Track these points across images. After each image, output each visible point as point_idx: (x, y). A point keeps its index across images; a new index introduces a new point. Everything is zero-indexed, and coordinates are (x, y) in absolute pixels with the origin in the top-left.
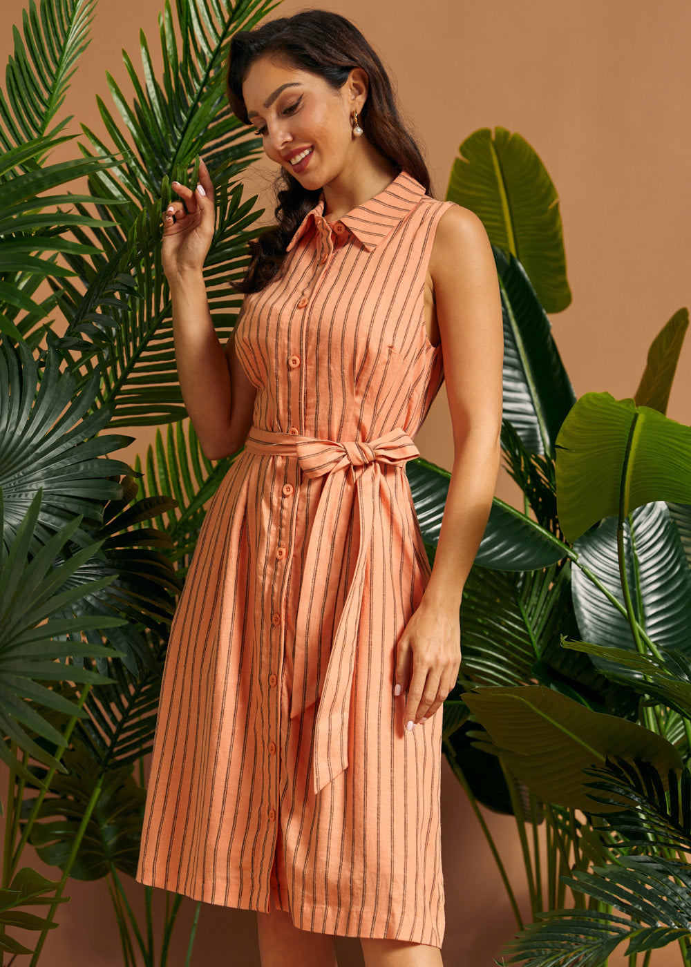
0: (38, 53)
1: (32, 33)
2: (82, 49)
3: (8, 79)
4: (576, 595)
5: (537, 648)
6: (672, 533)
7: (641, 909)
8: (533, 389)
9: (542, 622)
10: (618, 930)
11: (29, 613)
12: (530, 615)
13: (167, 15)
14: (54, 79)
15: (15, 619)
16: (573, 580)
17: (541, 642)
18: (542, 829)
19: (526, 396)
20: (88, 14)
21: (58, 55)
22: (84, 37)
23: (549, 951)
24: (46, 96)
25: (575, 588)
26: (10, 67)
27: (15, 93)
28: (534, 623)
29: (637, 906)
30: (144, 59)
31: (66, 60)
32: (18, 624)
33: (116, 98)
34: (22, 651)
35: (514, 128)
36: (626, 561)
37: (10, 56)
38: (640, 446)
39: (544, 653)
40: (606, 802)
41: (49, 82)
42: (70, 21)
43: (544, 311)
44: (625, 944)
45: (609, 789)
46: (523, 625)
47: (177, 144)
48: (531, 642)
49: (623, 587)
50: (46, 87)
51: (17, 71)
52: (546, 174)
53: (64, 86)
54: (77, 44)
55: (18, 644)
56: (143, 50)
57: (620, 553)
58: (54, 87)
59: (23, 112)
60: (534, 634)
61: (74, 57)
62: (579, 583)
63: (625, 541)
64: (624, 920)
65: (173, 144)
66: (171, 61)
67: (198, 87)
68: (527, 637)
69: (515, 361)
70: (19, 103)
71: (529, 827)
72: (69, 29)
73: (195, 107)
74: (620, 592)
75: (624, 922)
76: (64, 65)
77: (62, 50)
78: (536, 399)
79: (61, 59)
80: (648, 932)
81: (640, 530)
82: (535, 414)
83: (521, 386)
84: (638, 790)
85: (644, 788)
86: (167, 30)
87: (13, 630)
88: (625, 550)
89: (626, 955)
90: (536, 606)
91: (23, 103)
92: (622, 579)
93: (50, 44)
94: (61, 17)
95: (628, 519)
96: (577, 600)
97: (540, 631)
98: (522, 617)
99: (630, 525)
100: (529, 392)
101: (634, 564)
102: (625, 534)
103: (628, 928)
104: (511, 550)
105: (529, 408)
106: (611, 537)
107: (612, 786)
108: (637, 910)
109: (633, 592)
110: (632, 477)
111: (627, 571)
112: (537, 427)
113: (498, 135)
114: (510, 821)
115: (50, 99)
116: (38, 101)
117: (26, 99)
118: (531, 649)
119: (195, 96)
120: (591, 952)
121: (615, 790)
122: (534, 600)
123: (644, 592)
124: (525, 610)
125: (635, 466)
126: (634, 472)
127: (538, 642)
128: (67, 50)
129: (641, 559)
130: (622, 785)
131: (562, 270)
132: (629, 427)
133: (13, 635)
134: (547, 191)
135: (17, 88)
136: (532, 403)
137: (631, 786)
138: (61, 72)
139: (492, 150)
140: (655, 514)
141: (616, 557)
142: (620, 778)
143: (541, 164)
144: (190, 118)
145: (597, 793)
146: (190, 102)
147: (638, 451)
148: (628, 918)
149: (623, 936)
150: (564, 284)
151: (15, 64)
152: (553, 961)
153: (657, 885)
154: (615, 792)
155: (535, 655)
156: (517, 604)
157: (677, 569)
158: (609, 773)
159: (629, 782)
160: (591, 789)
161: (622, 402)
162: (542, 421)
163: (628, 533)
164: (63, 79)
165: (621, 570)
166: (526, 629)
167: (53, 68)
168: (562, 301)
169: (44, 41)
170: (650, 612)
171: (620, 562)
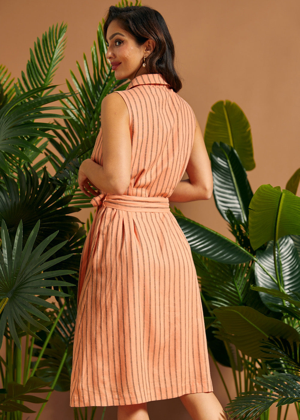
0: (41, 59)
1: (38, 52)
2: (60, 60)
3: (28, 70)
4: (256, 276)
5: (241, 297)
6: (295, 253)
7: (282, 391)
8: (240, 199)
9: (243, 287)
10: (273, 399)
11: (33, 270)
12: (238, 284)
13: (94, 48)
14: (48, 70)
15: (27, 272)
16: (256, 270)
17: (243, 295)
18: (242, 373)
19: (237, 202)
20: (63, 46)
21: (49, 61)
22: (61, 55)
23: (245, 407)
24: (44, 77)
25: (256, 273)
26: (28, 65)
27: (31, 75)
28: (240, 288)
29: (281, 390)
30: (85, 64)
31: (53, 63)
32: (28, 274)
33: (74, 80)
34: (30, 285)
35: (233, 100)
36: (277, 263)
37: (28, 61)
38: (282, 210)
39: (244, 299)
40: (268, 353)
41: (46, 72)
42: (55, 48)
43: (245, 169)
44: (276, 403)
45: (269, 348)
46: (235, 288)
47: (98, 99)
48: (238, 295)
49: (276, 273)
50: (44, 73)
51: (31, 67)
52: (246, 119)
53: (52, 75)
54: (58, 57)
55: (28, 282)
56: (85, 61)
57: (274, 260)
58: (48, 74)
59: (34, 83)
60: (240, 292)
61: (57, 63)
62: (258, 272)
63: (276, 255)
64: (275, 395)
65: (97, 99)
66: (96, 65)
67: (107, 76)
68: (237, 293)
69: (233, 188)
70: (32, 80)
71: (237, 372)
72: (55, 51)
73: (105, 84)
74: (275, 275)
75: (276, 396)
76: (52, 66)
77: (51, 59)
78: (241, 203)
79: (51, 63)
80: (285, 399)
81: (282, 251)
82: (241, 208)
83: (235, 197)
84: (281, 349)
85: (284, 348)
86: (94, 53)
87: (26, 277)
88: (277, 259)
89: (276, 406)
90: (241, 281)
91: (34, 80)
92: (275, 270)
93: (46, 56)
94: (51, 46)
95: (277, 247)
96: (257, 278)
97: (243, 290)
98: (235, 285)
99: (278, 249)
100: (238, 200)
101: (280, 264)
102: (276, 252)
103: (277, 398)
104: (231, 256)
105: (238, 206)
106: (271, 254)
107: (271, 347)
108: (281, 391)
109: (280, 276)
110: (279, 224)
111: (277, 267)
112: (241, 214)
113: (227, 103)
114: (230, 370)
115: (46, 79)
116: (40, 79)
117: (35, 78)
118: (238, 298)
119: (106, 79)
120: (262, 407)
121: (272, 348)
122: (239, 279)
123: (284, 275)
124: (236, 282)
125: (280, 219)
126: (280, 221)
127: (242, 294)
128: (54, 59)
129: (283, 263)
130: (275, 347)
131: (252, 155)
132: (278, 201)
133: (26, 278)
134: (246, 125)
135: (32, 73)
136: (239, 204)
137: (278, 347)
138: (51, 68)
139: (224, 109)
140: (288, 245)
141: (273, 261)
142: (274, 344)
143: (243, 114)
144: (103, 88)
145: (265, 349)
146: (103, 82)
147: (282, 212)
148: (278, 394)
149: (275, 400)
150: (253, 160)
151: (31, 64)
152: (247, 410)
153: (289, 382)
154: (272, 349)
155: (240, 300)
156: (233, 280)
157: (297, 267)
158: (270, 342)
159: (277, 345)
160: (263, 348)
161: (275, 188)
162: (244, 212)
163: (277, 251)
164: (52, 71)
165: (275, 267)
166: (236, 289)
167: (48, 66)
168: (252, 167)
169: (44, 55)
170: (286, 283)
171: (275, 263)
